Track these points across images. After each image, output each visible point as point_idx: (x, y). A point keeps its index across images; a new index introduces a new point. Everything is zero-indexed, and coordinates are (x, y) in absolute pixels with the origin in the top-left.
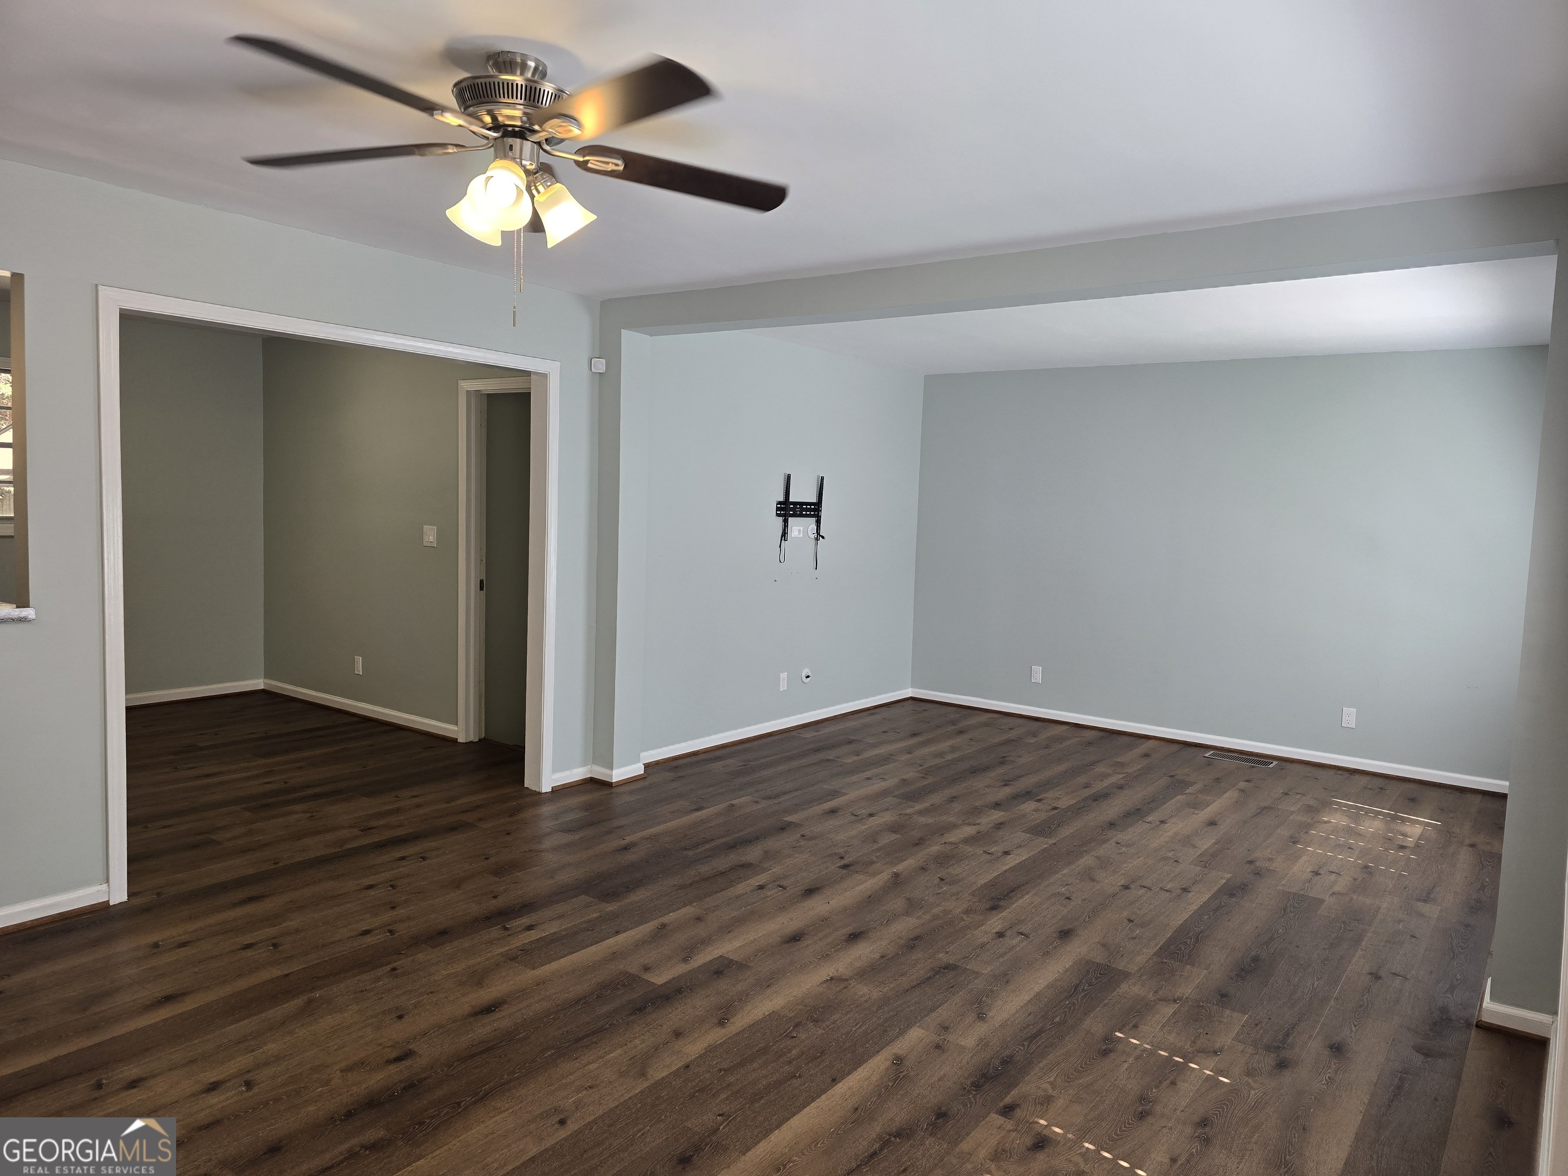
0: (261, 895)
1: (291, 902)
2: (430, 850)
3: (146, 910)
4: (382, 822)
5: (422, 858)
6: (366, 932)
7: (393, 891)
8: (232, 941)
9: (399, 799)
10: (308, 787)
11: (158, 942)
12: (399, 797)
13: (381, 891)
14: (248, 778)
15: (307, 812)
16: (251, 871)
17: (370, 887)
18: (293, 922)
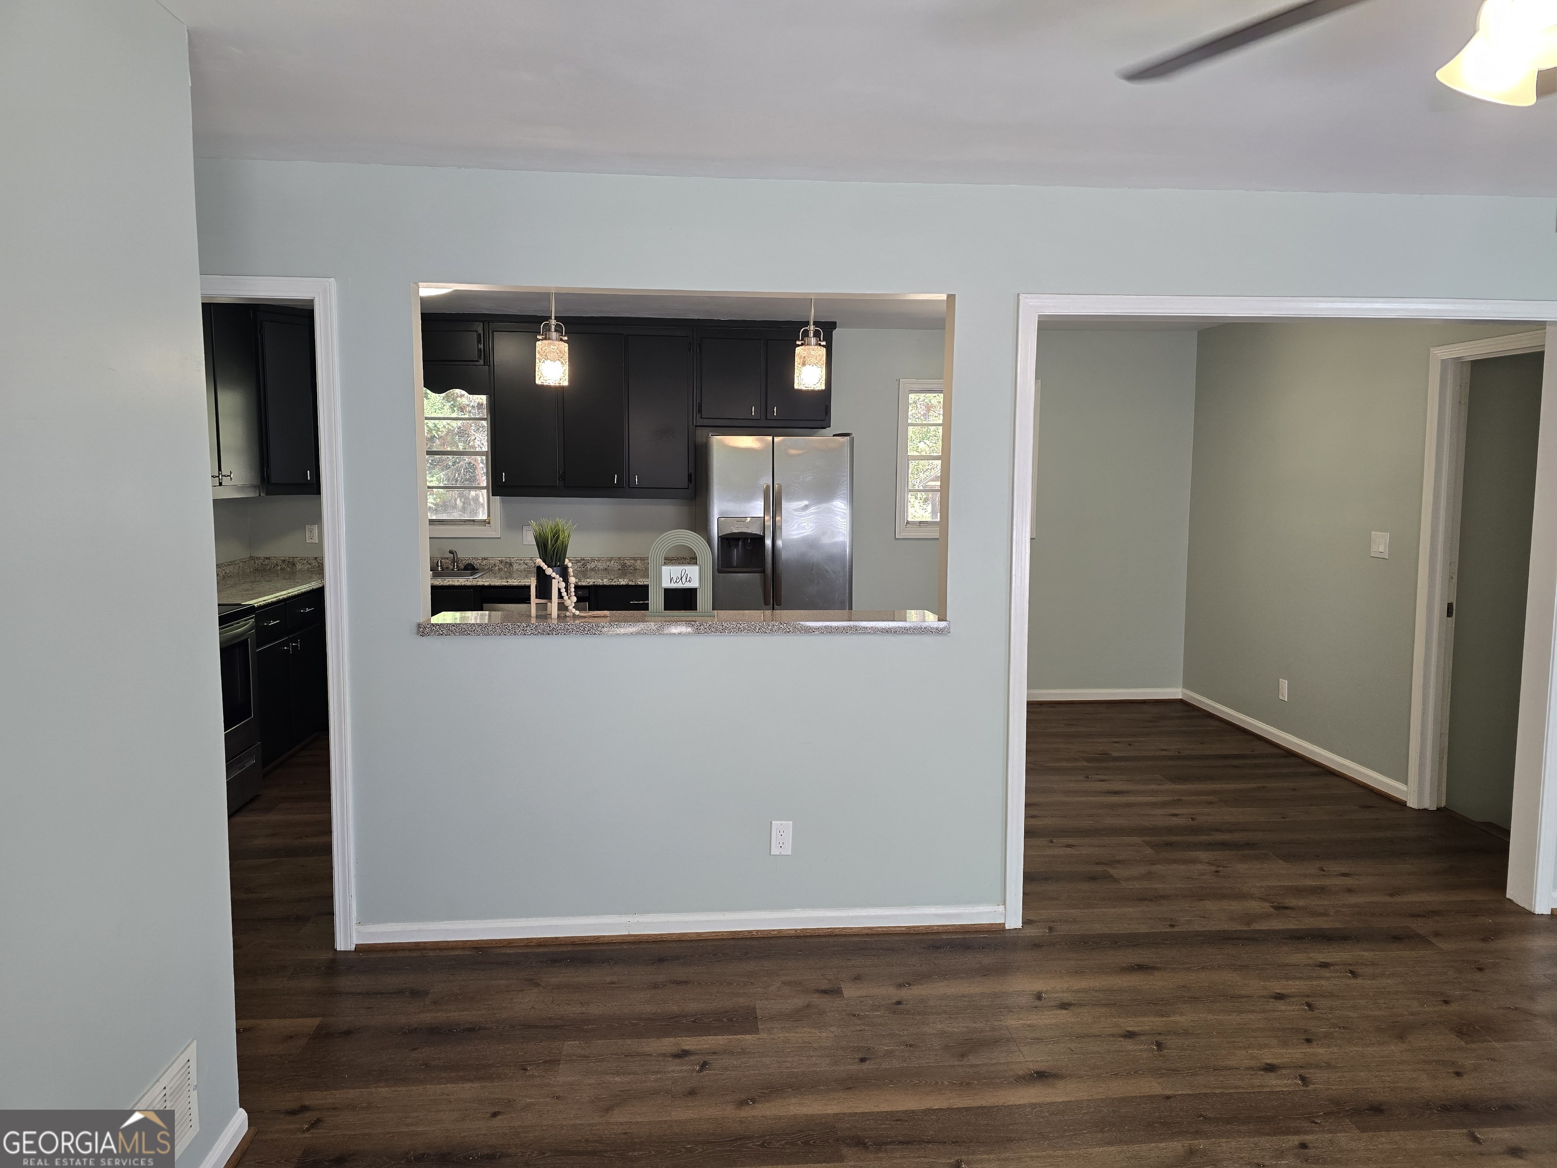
0: (1152, 965)
1: (1183, 987)
2: (1362, 964)
3: (1036, 945)
4: (1301, 903)
5: (1352, 972)
6: (1270, 1068)
7: (1310, 1013)
8: (1114, 1020)
9: (1324, 873)
10: (1218, 830)
11: (1042, 992)
12: (1324, 870)
13: (1294, 1007)
14: (1154, 805)
15: (1212, 864)
16: (1143, 929)
17: (1280, 997)
18: (1184, 1018)
